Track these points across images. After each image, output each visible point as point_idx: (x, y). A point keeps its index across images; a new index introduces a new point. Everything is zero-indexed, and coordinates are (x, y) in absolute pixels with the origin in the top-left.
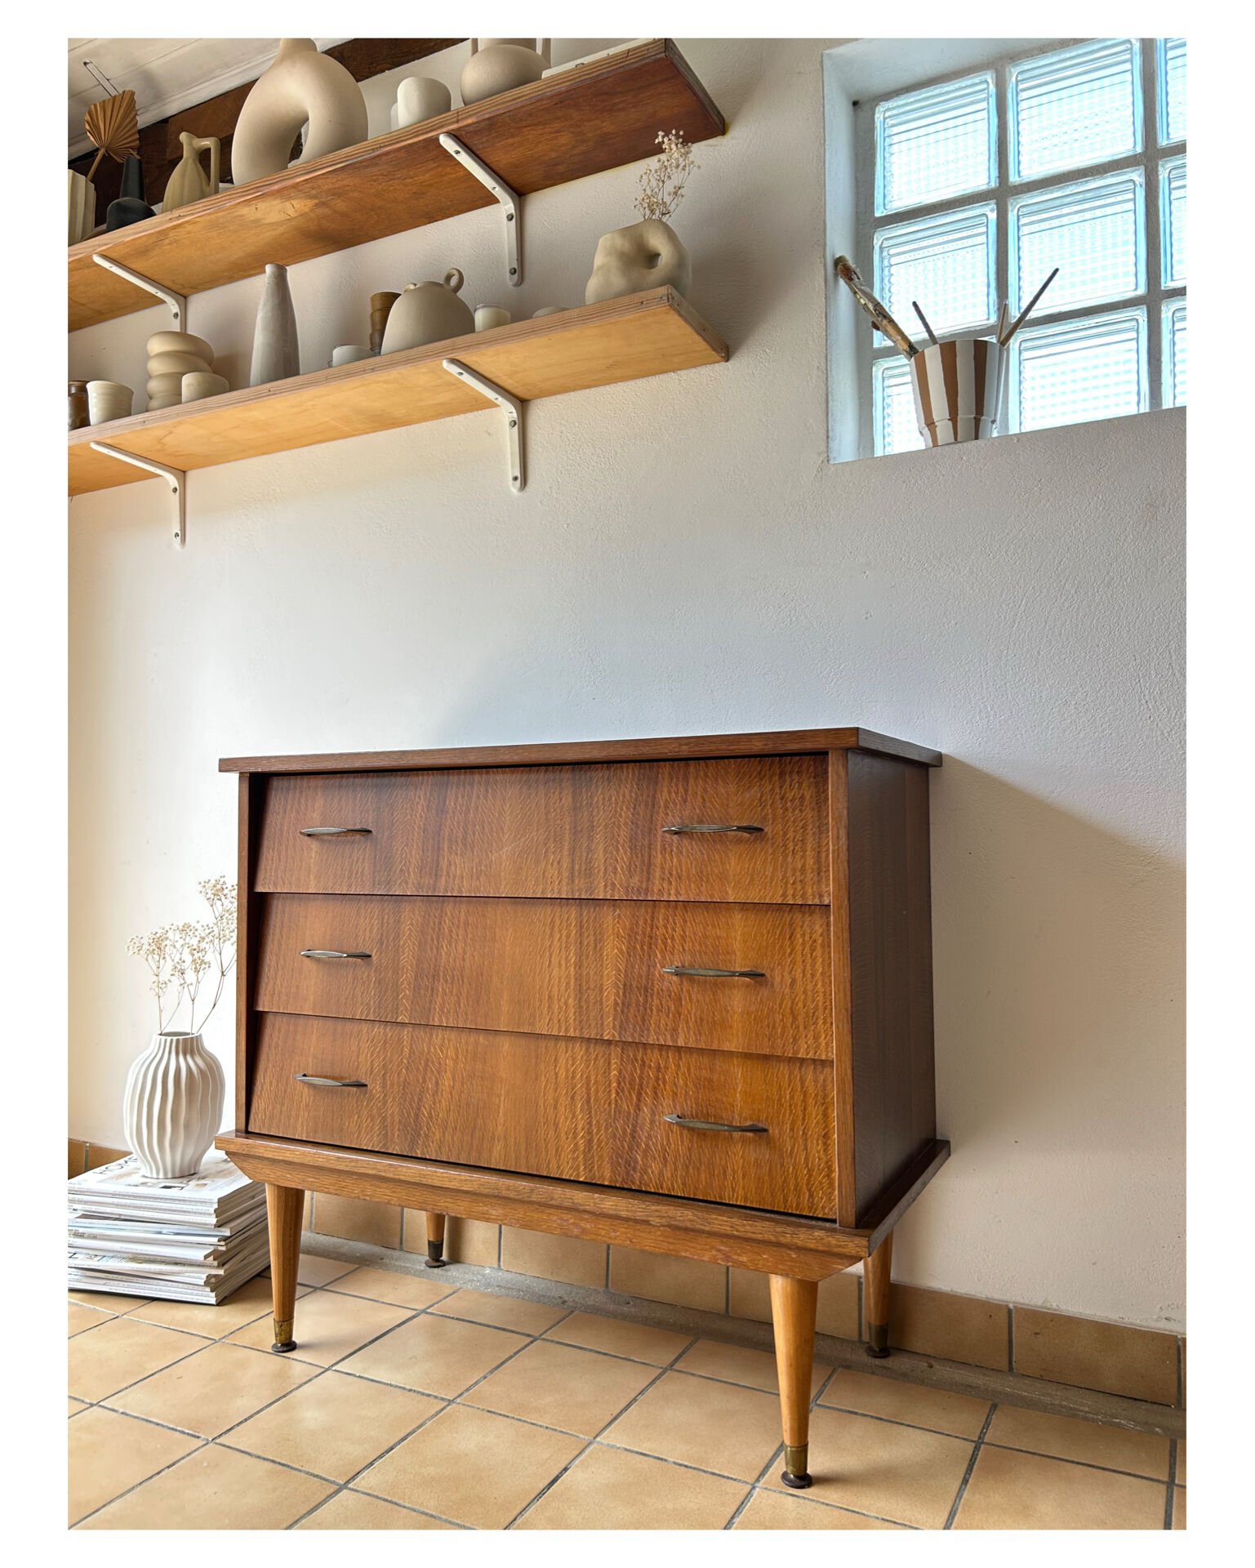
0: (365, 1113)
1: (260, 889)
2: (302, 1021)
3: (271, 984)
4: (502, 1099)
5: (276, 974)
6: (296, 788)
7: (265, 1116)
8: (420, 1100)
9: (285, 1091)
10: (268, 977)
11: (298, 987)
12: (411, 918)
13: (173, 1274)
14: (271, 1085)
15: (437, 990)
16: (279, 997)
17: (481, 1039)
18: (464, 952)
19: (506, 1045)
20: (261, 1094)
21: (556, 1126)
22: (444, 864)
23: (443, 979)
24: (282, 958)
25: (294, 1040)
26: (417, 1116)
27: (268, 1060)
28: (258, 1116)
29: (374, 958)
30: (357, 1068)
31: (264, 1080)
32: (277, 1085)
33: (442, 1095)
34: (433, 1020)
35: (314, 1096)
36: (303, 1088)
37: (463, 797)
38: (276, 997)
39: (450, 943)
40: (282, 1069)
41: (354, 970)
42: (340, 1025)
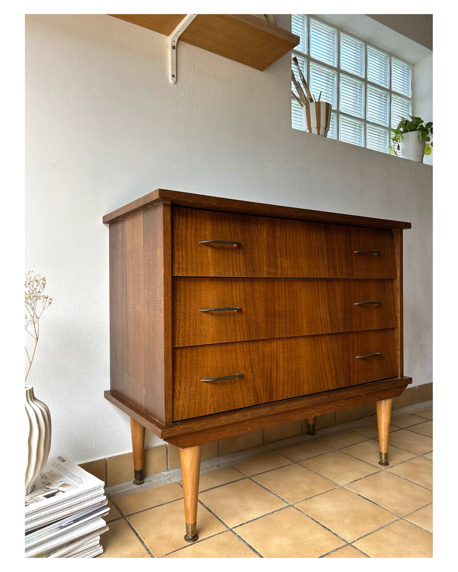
0: (245, 389)
1: (176, 274)
2: (200, 349)
3: (182, 331)
4: (304, 365)
5: (185, 324)
6: (192, 216)
7: (184, 408)
8: (271, 375)
9: (196, 390)
10: (179, 327)
11: (201, 330)
12: (259, 288)
13: (75, 549)
14: (185, 389)
15: (276, 322)
16: (189, 337)
17: (293, 341)
18: (286, 303)
19: (302, 342)
20: (179, 397)
21: (325, 370)
22: (279, 262)
23: (278, 316)
24: (188, 315)
25: (197, 360)
26: (271, 382)
27: (181, 376)
28: (179, 410)
29: (243, 309)
30: (237, 367)
31: (180, 388)
32: (190, 389)
33: (280, 370)
34: (276, 336)
35: (215, 388)
36: (207, 386)
37: (283, 232)
38: (187, 337)
39: (279, 299)
40: (191, 379)
41: (234, 317)
42: (224, 348)
